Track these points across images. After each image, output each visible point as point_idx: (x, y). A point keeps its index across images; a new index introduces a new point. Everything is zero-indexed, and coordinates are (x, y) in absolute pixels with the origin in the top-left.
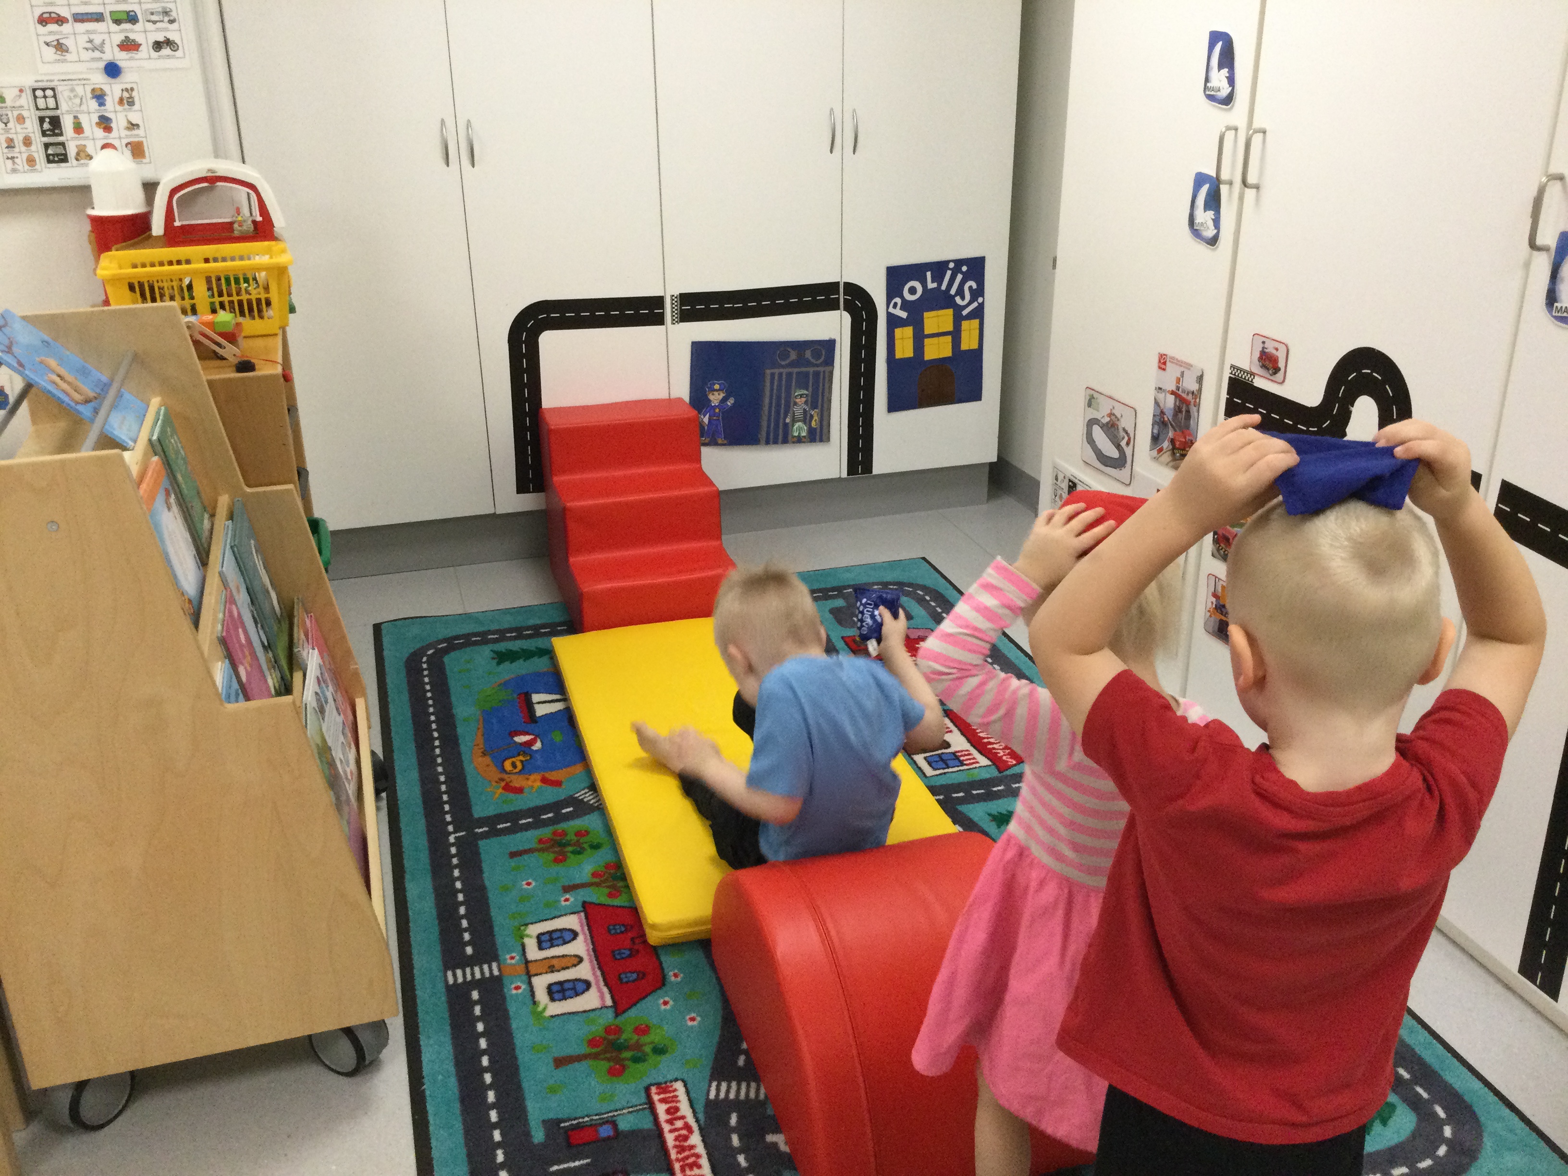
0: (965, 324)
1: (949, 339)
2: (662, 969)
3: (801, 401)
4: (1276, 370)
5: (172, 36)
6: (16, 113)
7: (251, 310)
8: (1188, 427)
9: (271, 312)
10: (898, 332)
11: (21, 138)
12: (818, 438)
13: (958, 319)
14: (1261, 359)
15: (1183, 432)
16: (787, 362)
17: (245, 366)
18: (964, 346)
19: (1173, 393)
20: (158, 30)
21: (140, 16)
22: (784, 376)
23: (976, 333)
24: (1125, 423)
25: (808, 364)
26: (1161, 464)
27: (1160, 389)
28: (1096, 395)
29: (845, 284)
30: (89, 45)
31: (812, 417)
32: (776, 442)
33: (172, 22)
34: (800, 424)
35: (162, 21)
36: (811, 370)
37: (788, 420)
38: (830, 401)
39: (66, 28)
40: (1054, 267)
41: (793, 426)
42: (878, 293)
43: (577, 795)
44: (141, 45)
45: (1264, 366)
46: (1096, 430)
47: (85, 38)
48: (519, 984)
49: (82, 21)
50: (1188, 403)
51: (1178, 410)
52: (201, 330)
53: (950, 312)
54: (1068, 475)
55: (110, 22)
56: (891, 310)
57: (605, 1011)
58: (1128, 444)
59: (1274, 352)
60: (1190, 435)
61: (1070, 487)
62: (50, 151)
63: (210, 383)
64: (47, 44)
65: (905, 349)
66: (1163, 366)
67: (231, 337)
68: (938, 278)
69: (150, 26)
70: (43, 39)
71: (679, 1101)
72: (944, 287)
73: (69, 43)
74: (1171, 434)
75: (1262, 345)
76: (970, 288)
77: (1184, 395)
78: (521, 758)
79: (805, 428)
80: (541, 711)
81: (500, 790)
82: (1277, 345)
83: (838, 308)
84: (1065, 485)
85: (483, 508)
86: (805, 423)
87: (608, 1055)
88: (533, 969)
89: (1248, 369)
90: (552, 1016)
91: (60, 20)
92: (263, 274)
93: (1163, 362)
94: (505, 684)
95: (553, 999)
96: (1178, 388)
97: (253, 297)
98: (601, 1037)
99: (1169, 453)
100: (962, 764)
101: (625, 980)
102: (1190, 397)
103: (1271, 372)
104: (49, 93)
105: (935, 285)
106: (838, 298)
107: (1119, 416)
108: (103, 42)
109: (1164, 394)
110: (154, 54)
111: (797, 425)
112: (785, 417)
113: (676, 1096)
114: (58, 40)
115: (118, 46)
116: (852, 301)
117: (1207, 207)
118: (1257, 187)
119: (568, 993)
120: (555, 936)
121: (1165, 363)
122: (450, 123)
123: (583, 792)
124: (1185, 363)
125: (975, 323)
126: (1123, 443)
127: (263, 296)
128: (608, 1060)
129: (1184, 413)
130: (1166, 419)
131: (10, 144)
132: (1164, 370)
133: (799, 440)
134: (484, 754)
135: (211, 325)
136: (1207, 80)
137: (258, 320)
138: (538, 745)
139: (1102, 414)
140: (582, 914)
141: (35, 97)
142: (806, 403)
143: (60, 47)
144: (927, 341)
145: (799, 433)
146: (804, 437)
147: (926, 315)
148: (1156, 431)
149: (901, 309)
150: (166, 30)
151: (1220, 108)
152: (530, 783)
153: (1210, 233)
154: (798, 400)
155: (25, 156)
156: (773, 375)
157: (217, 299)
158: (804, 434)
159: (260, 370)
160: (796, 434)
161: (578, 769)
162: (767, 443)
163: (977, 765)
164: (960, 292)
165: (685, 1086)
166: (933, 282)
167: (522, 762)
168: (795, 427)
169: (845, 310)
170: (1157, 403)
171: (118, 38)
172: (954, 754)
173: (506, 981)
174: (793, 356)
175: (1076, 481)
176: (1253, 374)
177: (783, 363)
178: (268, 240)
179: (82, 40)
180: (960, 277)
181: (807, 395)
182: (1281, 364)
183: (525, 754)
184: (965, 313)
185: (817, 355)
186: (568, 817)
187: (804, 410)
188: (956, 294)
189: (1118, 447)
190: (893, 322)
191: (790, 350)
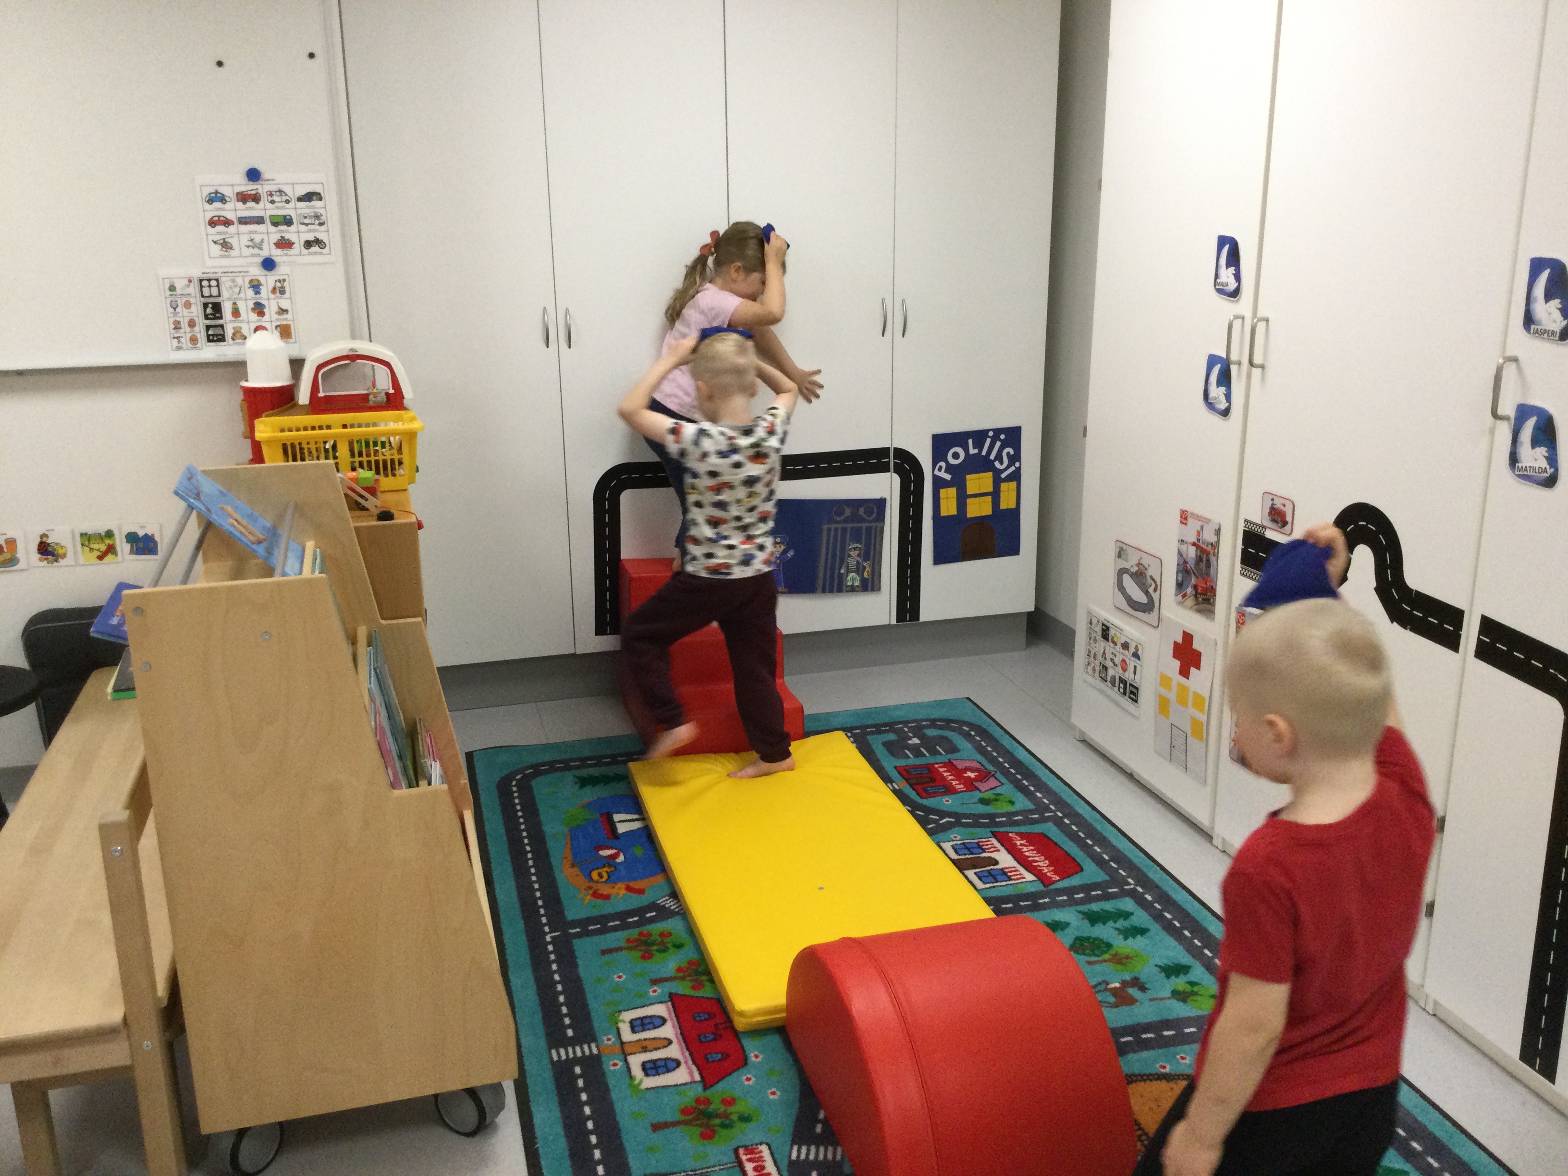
0: (1004, 486)
1: (989, 498)
2: (744, 1051)
3: (854, 553)
4: (1285, 523)
5: (321, 236)
6: (184, 299)
7: (385, 468)
8: (1208, 574)
9: (402, 472)
10: (943, 492)
11: (187, 320)
12: (870, 588)
13: (997, 481)
14: (1270, 513)
15: (1204, 579)
16: (842, 518)
17: (386, 516)
18: (1003, 506)
19: (1194, 544)
20: (310, 231)
21: (295, 221)
22: (839, 531)
23: (1014, 494)
24: (1152, 572)
25: (862, 520)
26: (1185, 607)
27: (1182, 541)
28: (1124, 547)
29: (896, 449)
30: (250, 243)
31: (864, 568)
32: (831, 591)
33: (321, 224)
34: (854, 574)
35: (314, 224)
36: (864, 525)
37: (842, 571)
38: (881, 553)
39: (232, 229)
40: (1085, 435)
41: (847, 576)
42: (925, 458)
43: (658, 902)
44: (294, 243)
45: (1274, 521)
46: (1126, 578)
47: (247, 237)
48: (616, 1061)
49: (246, 223)
50: (1208, 554)
51: (1199, 560)
52: (348, 484)
53: (990, 475)
54: (1102, 619)
55: (269, 223)
56: (936, 472)
57: (694, 1085)
58: (1155, 590)
59: (1282, 507)
60: (1211, 581)
61: (1103, 630)
62: (210, 332)
63: (356, 528)
64: (215, 242)
65: (949, 508)
66: (1183, 521)
67: (372, 491)
68: (979, 445)
69: (303, 228)
70: (211, 238)
71: (764, 1161)
72: (984, 453)
73: (233, 241)
74: (1194, 581)
75: (1271, 502)
76: (1008, 453)
77: (1204, 546)
78: (606, 869)
79: (858, 578)
80: (622, 828)
81: (589, 897)
82: (1284, 501)
83: (888, 471)
84: (1099, 629)
85: (566, 649)
86: (858, 574)
87: (698, 1122)
88: (628, 1049)
89: (1260, 523)
90: (647, 1089)
91: (227, 223)
92: (397, 438)
93: (1184, 517)
94: (589, 805)
95: (647, 1075)
96: (1199, 540)
97: (388, 458)
98: (692, 1107)
99: (1192, 598)
100: (1010, 879)
101: (711, 1060)
102: (1209, 548)
103: (1280, 525)
104: (214, 283)
105: (976, 451)
106: (889, 462)
107: (1147, 566)
108: (262, 241)
109: (1185, 546)
110: (305, 251)
111: (851, 575)
112: (840, 569)
113: (762, 1157)
114: (224, 239)
115: (275, 244)
116: (901, 465)
117: (1219, 384)
118: (1262, 367)
119: (660, 1070)
120: (646, 1021)
121: (1186, 519)
122: (551, 310)
123: (664, 899)
124: (1204, 518)
125: (1013, 485)
126: (1151, 590)
127: (396, 457)
128: (700, 1126)
129: (1204, 562)
130: (1189, 568)
131: (177, 326)
132: (1186, 524)
133: (852, 589)
134: (573, 866)
135: (356, 480)
136: (1217, 276)
137: (390, 477)
138: (621, 858)
139: (1131, 564)
140: (670, 1003)
141: (202, 287)
142: (859, 555)
143: (225, 245)
144: (969, 501)
145: (853, 583)
146: (857, 586)
147: (968, 477)
148: (1180, 579)
149: (946, 472)
150: (317, 231)
151: (1230, 300)
152: (615, 890)
153: (1223, 405)
154: (851, 553)
155: (189, 336)
156: (829, 530)
157: (357, 459)
158: (857, 584)
159: (397, 519)
160: (849, 584)
161: (660, 879)
162: (824, 591)
163: (1024, 880)
164: (999, 457)
165: (770, 1148)
166: (974, 448)
167: (607, 872)
168: (849, 578)
169: (895, 472)
170: (1180, 554)
171: (275, 237)
172: (1002, 869)
173: (604, 1059)
174: (848, 512)
175: (1108, 625)
176: (1264, 527)
177: (838, 519)
178: (398, 410)
179: (245, 240)
180: (998, 444)
181: (860, 549)
182: (1289, 518)
183: (610, 866)
184: (1003, 476)
185: (869, 512)
186: (652, 920)
187: (858, 562)
188: (996, 458)
189: (1147, 593)
190: (938, 483)
191: (845, 507)
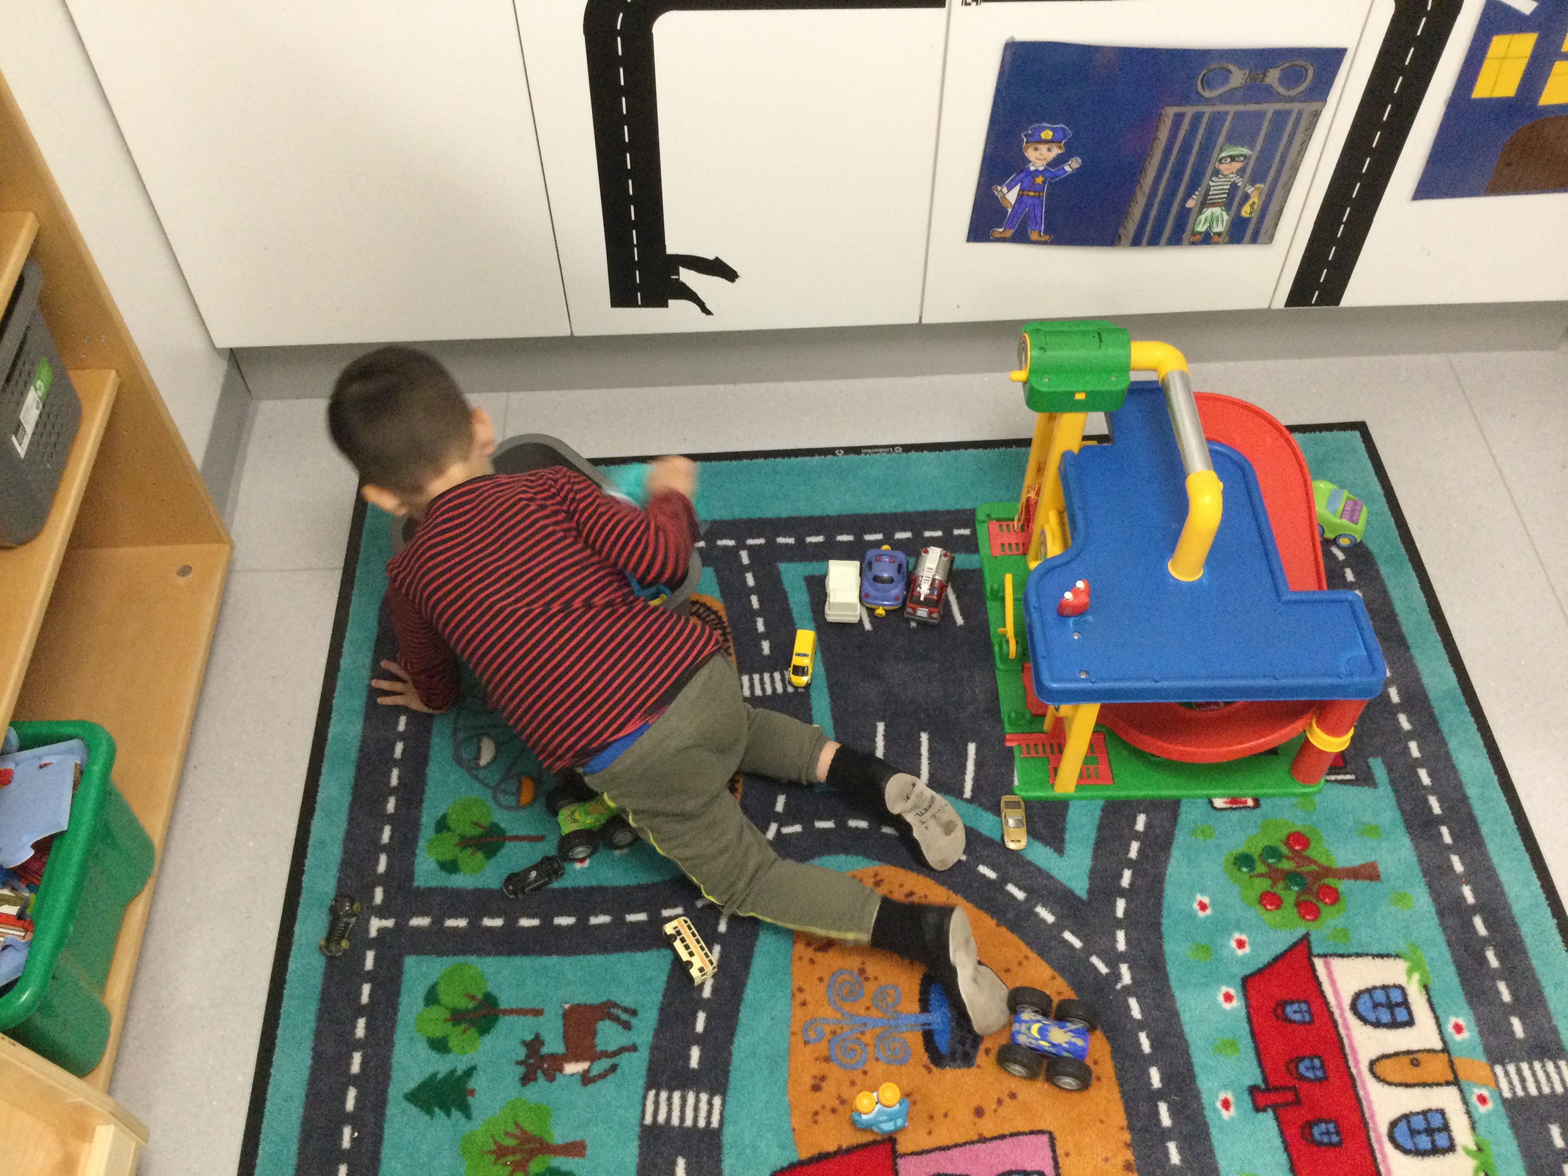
3: (1229, 169)
12: (1249, 235)
16: (1221, 90)
22: (1205, 120)
25: (1270, 97)
31: (1247, 197)
32: (1154, 242)
34: (1217, 210)
36: (1270, 108)
37: (1190, 204)
38: (1295, 169)
41: (1200, 212)
65: (1501, 80)
79: (1226, 218)
86: (1227, 209)
111: (1208, 212)
112: (1188, 195)
133: (1206, 239)
142: (1241, 172)
145: (1210, 227)
146: (1219, 234)
154: (1222, 167)
156: (1178, 118)
158: (1219, 228)
160: (1201, 228)
162: (1136, 242)
168: (1203, 217)
177: (1207, 94)
181: (1247, 158)
185: (1292, 78)
187: (1234, 184)
191: (1232, 68)
